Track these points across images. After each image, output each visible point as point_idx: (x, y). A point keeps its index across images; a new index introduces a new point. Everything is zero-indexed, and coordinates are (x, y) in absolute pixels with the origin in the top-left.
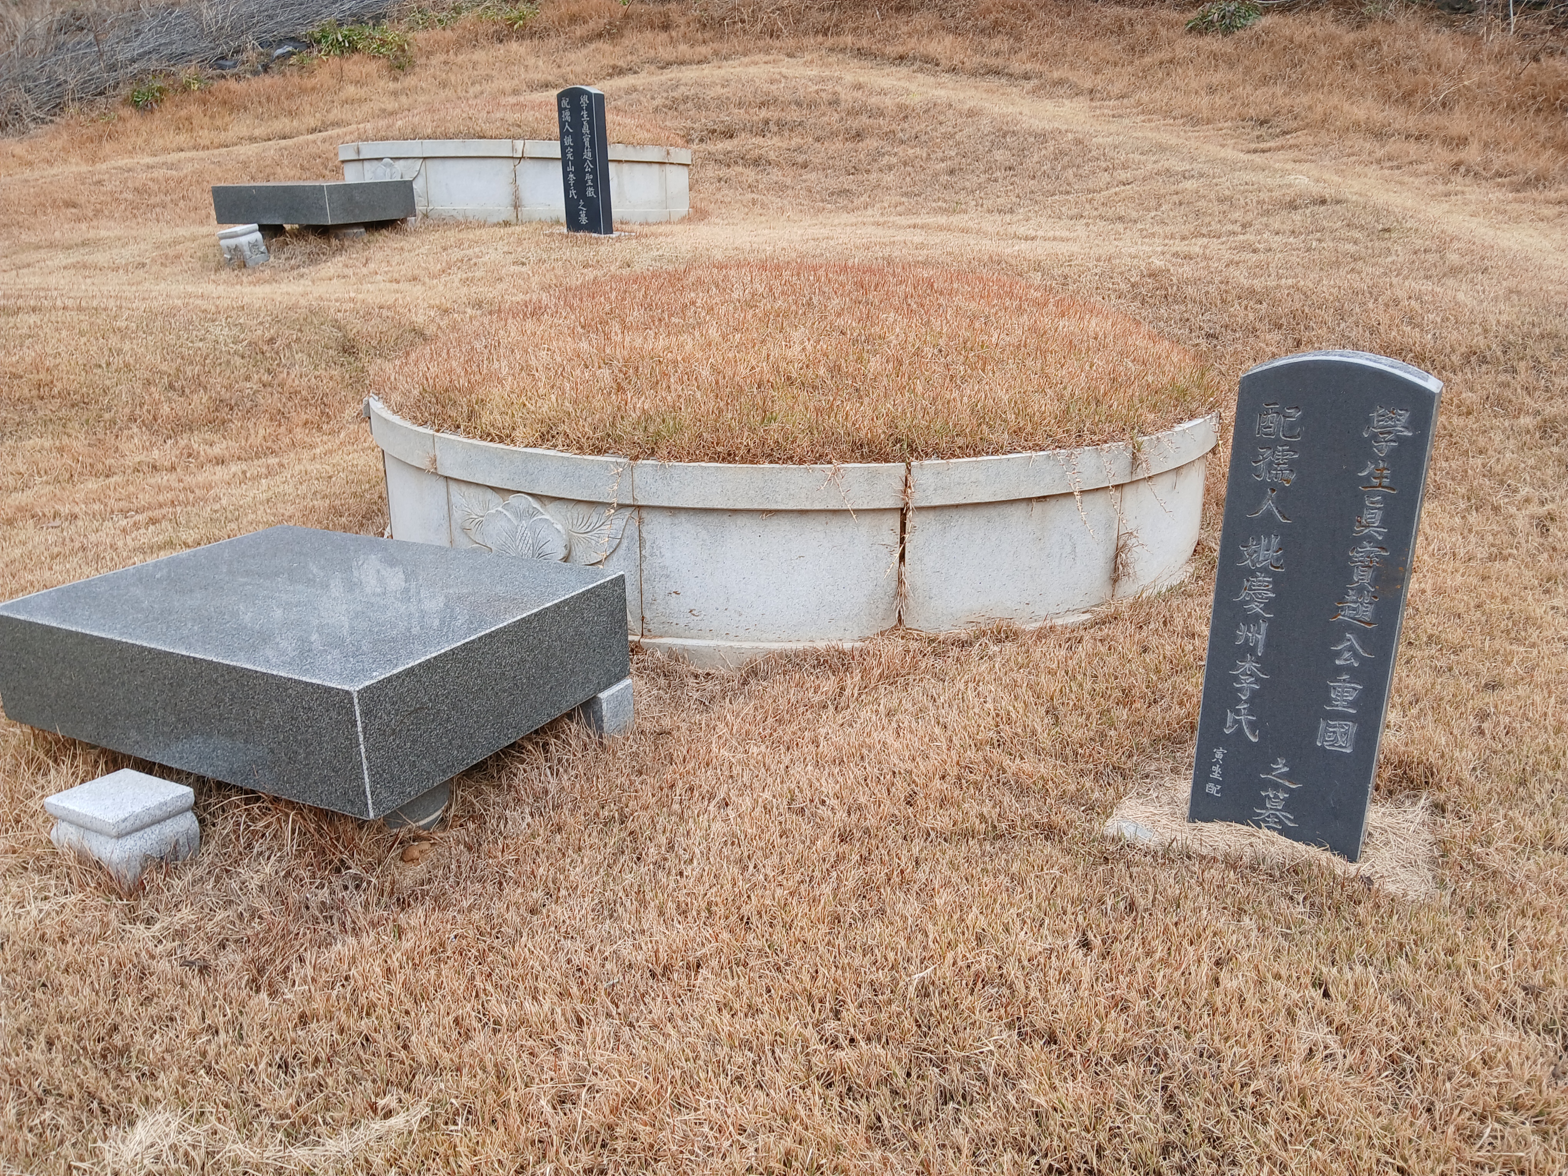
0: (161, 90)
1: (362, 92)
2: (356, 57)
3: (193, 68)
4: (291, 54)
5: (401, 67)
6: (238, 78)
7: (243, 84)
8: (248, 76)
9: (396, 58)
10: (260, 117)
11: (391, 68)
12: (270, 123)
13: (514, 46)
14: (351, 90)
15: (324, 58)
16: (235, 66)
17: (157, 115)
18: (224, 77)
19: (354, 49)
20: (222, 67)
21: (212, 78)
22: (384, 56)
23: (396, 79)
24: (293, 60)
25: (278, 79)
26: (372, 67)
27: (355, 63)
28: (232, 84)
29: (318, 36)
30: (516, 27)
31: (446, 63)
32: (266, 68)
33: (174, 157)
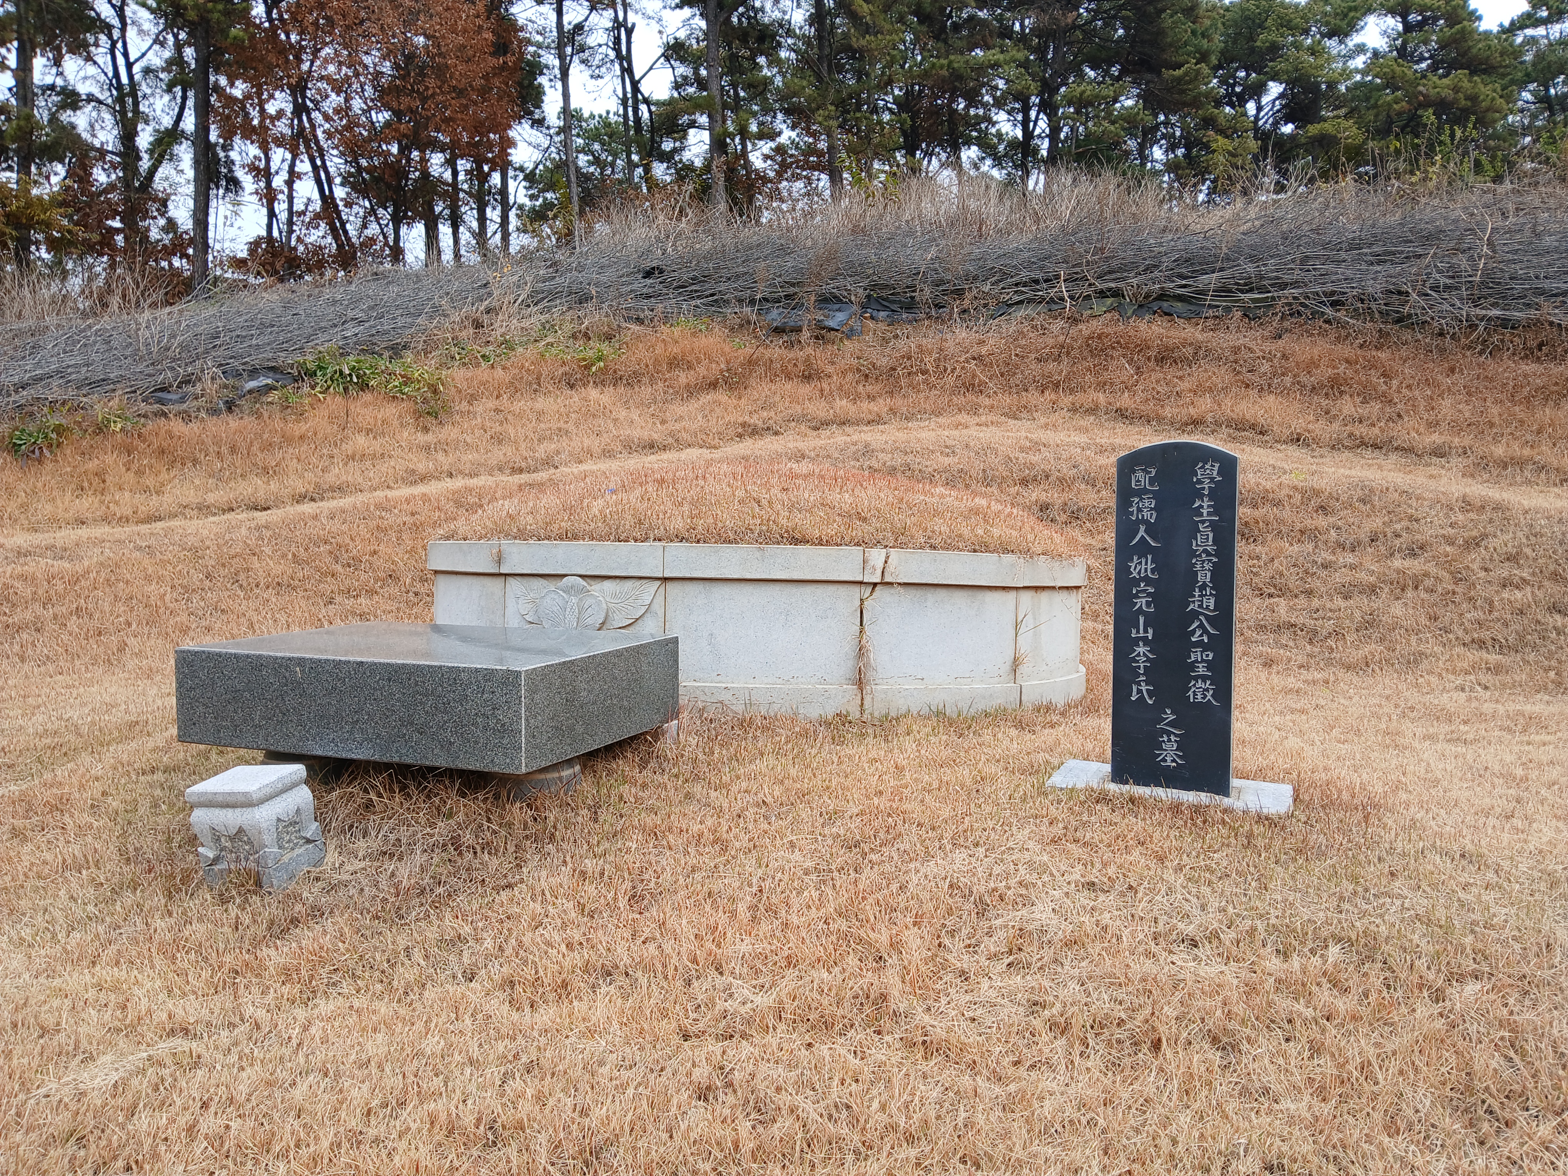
0: (59, 430)
1: (376, 446)
2: (367, 397)
3: (117, 400)
4: (270, 388)
5: (433, 414)
6: (186, 417)
7: (195, 426)
8: (203, 414)
9: (425, 401)
10: (218, 476)
11: (418, 415)
12: (232, 484)
13: (593, 393)
14: (361, 441)
15: (320, 396)
16: (182, 400)
17: (49, 466)
18: (164, 415)
19: (364, 386)
20: (161, 401)
21: (145, 416)
22: (409, 398)
23: (426, 430)
24: (274, 396)
25: (249, 422)
26: (391, 411)
27: (366, 405)
28: (177, 426)
29: (311, 366)
30: (594, 369)
31: (497, 411)
32: (230, 406)
33: (66, 536)
